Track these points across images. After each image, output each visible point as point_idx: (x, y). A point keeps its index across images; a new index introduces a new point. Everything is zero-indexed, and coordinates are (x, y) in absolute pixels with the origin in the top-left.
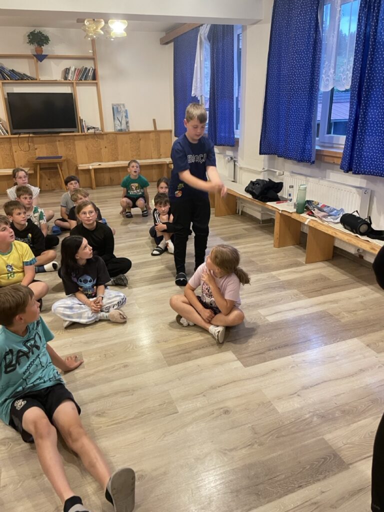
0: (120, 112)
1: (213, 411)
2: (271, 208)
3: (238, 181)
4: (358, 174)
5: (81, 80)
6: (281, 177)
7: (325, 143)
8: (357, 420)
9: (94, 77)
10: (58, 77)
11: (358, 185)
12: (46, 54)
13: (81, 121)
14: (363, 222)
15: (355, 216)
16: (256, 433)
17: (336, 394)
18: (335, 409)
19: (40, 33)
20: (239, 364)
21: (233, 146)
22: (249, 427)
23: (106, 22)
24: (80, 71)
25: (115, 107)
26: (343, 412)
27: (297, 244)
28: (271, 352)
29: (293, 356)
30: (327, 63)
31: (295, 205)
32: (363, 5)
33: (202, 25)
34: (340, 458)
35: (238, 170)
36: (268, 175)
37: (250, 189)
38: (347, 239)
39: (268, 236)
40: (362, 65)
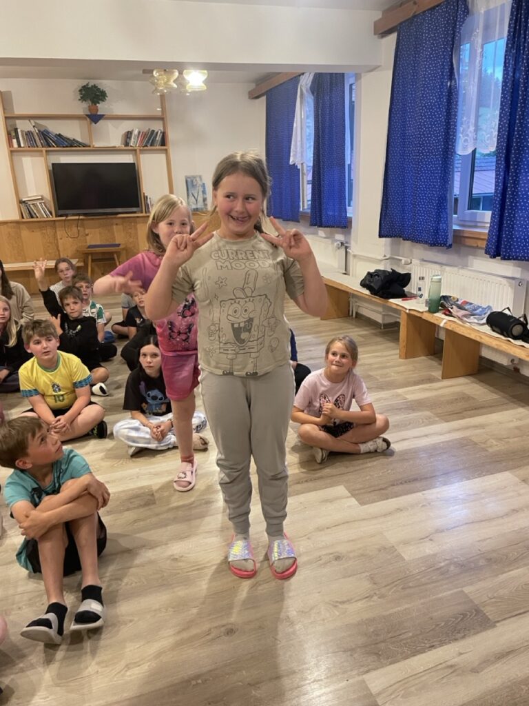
0: (196, 185)
1: (320, 557)
2: (394, 306)
3: (351, 274)
4: (509, 259)
5: (146, 146)
6: (409, 266)
7: (465, 221)
8: (506, 570)
9: (163, 143)
10: (117, 142)
11: (510, 276)
12: (102, 114)
13: (146, 198)
14: (517, 321)
15: (505, 315)
16: (375, 584)
17: (480, 539)
18: (477, 557)
19: (95, 86)
20: (353, 501)
21: (345, 227)
22: (367, 576)
23: (181, 73)
24: (145, 135)
25: (189, 180)
26: (489, 560)
27: (431, 355)
28: (394, 487)
29: (424, 492)
30: (465, 119)
31: (426, 302)
32: (510, 45)
33: (303, 74)
34: (485, 614)
35: (351, 258)
36: (391, 264)
37: (367, 282)
38: (497, 345)
39: (392, 344)
40: (509, 120)
